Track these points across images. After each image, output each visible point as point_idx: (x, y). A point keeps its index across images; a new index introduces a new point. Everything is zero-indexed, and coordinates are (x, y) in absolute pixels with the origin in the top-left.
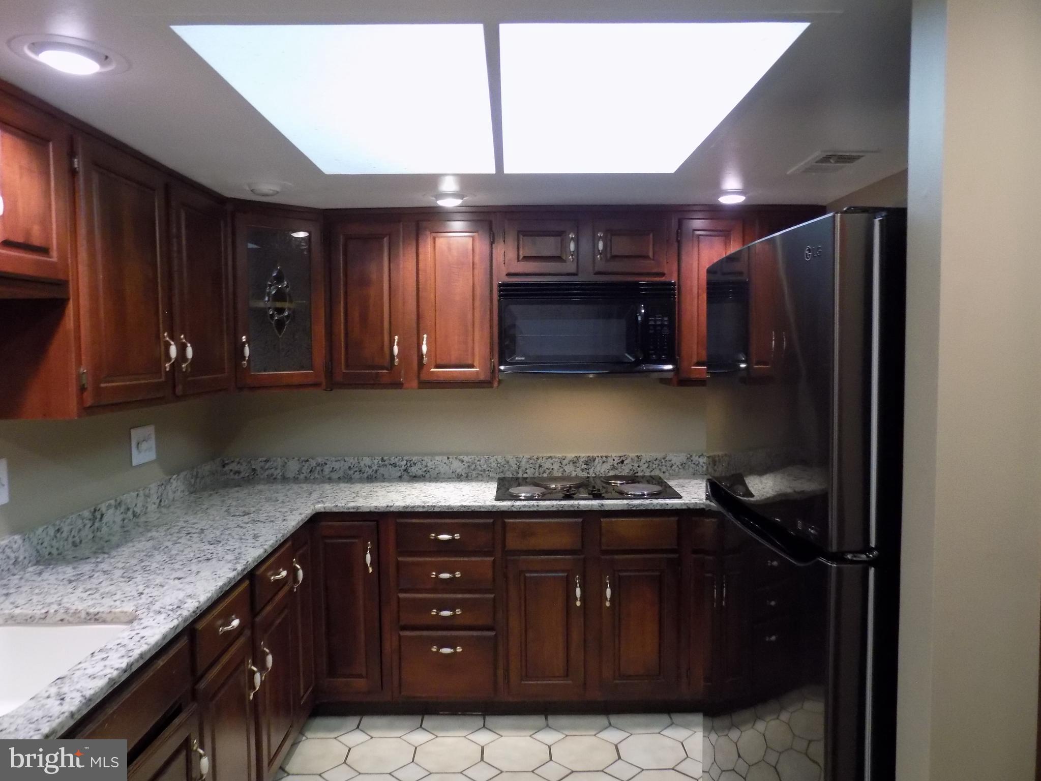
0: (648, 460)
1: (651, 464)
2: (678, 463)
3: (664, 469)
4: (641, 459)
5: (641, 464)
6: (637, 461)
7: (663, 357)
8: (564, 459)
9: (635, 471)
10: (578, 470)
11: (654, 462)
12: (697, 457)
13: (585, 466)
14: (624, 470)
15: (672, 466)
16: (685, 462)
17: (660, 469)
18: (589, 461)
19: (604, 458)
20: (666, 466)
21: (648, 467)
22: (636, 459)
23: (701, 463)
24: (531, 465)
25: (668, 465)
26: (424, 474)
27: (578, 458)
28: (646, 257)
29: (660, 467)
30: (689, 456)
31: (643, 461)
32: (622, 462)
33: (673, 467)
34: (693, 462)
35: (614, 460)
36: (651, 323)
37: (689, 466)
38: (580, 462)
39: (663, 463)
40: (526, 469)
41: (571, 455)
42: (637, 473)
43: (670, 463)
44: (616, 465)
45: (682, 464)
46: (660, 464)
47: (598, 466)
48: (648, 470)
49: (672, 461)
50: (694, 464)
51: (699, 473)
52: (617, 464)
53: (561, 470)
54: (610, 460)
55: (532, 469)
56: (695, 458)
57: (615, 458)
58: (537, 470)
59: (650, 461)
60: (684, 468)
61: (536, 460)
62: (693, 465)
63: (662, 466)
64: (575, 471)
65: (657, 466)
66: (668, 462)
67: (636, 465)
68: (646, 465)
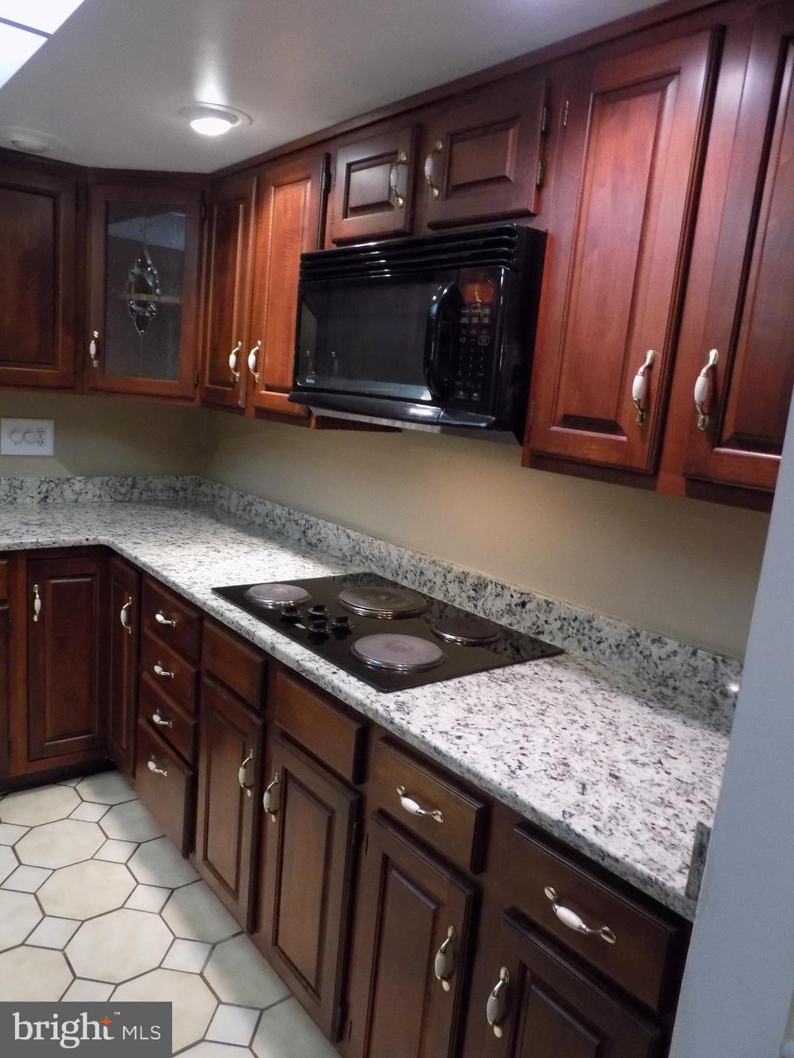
0: (563, 616)
1: (566, 623)
2: (612, 641)
3: (586, 643)
4: (552, 609)
5: (550, 620)
6: (546, 612)
7: (475, 395)
8: (449, 572)
9: (540, 629)
10: (464, 595)
11: (572, 623)
12: (649, 640)
13: (472, 593)
14: (523, 620)
15: (599, 643)
16: (624, 641)
17: (579, 641)
18: (480, 586)
19: (499, 588)
20: (590, 638)
21: (561, 629)
22: (544, 605)
23: (655, 657)
24: (412, 568)
25: (594, 637)
26: (317, 542)
27: (466, 575)
28: (503, 179)
29: (580, 637)
30: (633, 632)
31: (555, 614)
32: (523, 604)
33: (602, 646)
34: (641, 648)
35: (512, 596)
36: (464, 320)
37: (630, 653)
38: (468, 584)
39: (586, 631)
40: (407, 572)
41: (458, 568)
42: (543, 633)
43: (598, 634)
44: (514, 607)
45: (619, 645)
46: (581, 631)
47: (489, 598)
48: (560, 635)
49: (602, 633)
50: (641, 652)
51: (647, 677)
52: (516, 605)
53: (444, 588)
54: (507, 593)
55: (413, 574)
56: (644, 641)
57: (514, 594)
58: (418, 577)
59: (565, 619)
60: (621, 653)
61: (418, 560)
62: (637, 655)
63: (583, 635)
64: (460, 597)
65: (575, 631)
66: (594, 631)
67: (543, 617)
68: (559, 623)
